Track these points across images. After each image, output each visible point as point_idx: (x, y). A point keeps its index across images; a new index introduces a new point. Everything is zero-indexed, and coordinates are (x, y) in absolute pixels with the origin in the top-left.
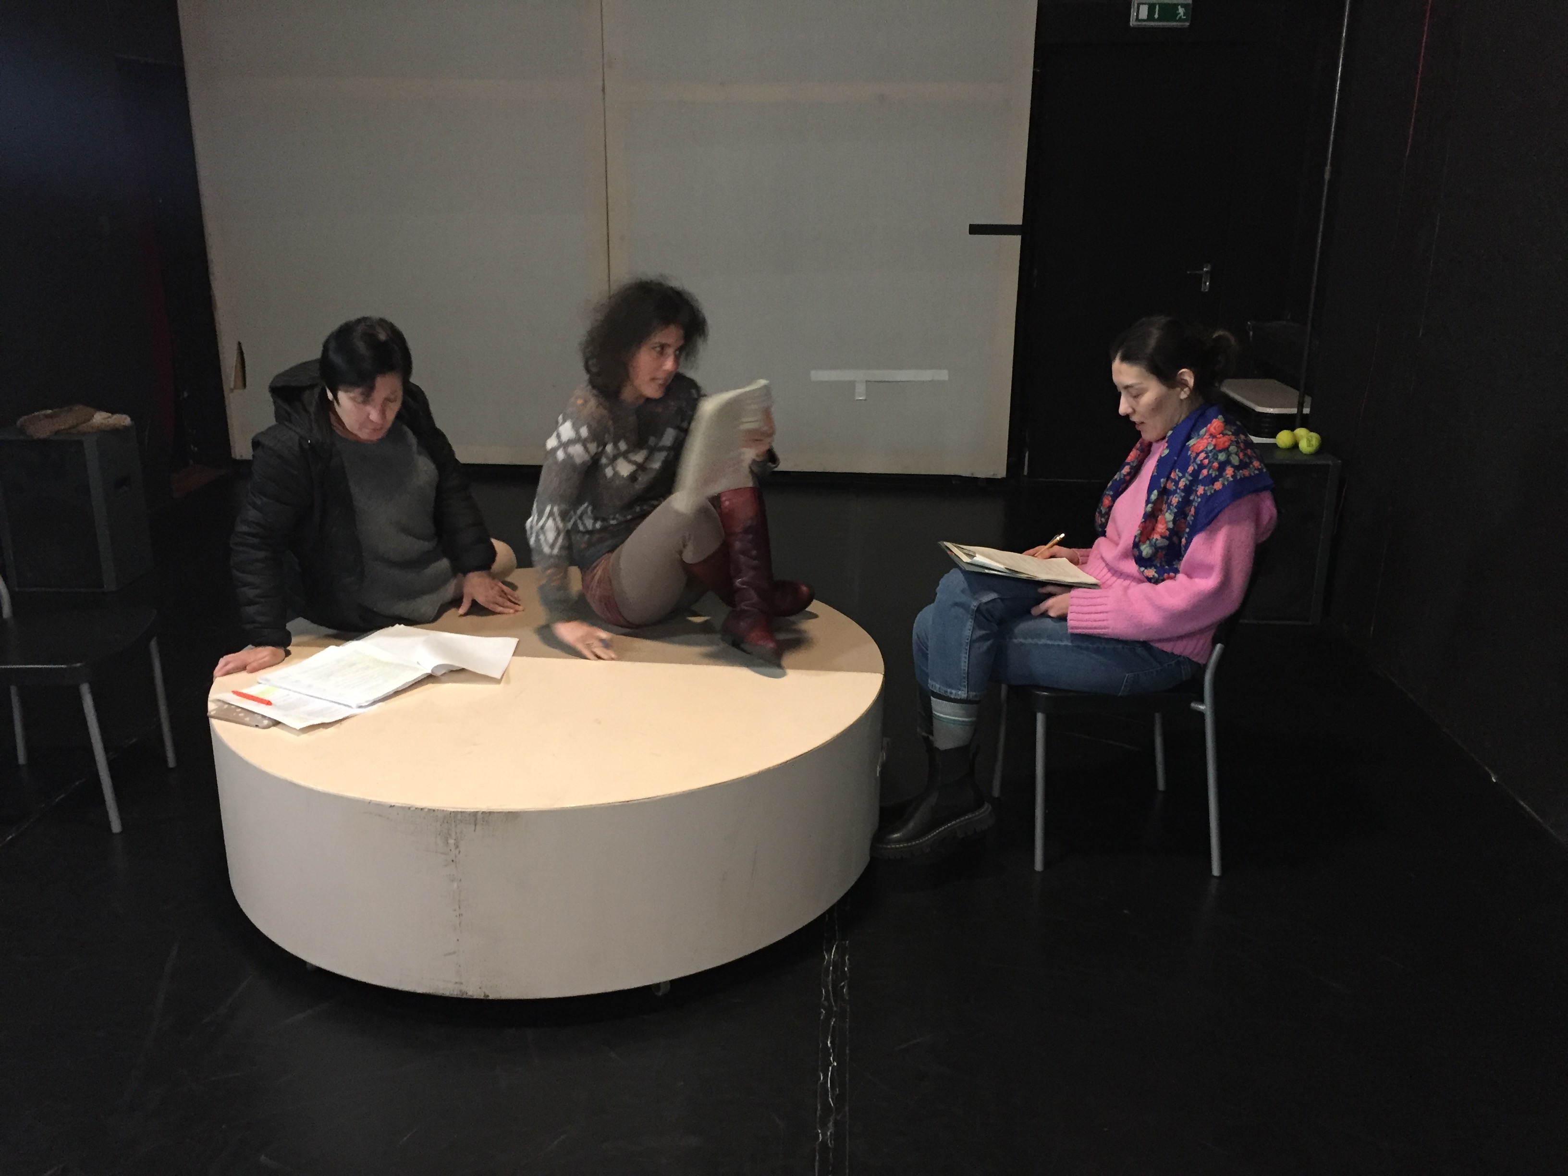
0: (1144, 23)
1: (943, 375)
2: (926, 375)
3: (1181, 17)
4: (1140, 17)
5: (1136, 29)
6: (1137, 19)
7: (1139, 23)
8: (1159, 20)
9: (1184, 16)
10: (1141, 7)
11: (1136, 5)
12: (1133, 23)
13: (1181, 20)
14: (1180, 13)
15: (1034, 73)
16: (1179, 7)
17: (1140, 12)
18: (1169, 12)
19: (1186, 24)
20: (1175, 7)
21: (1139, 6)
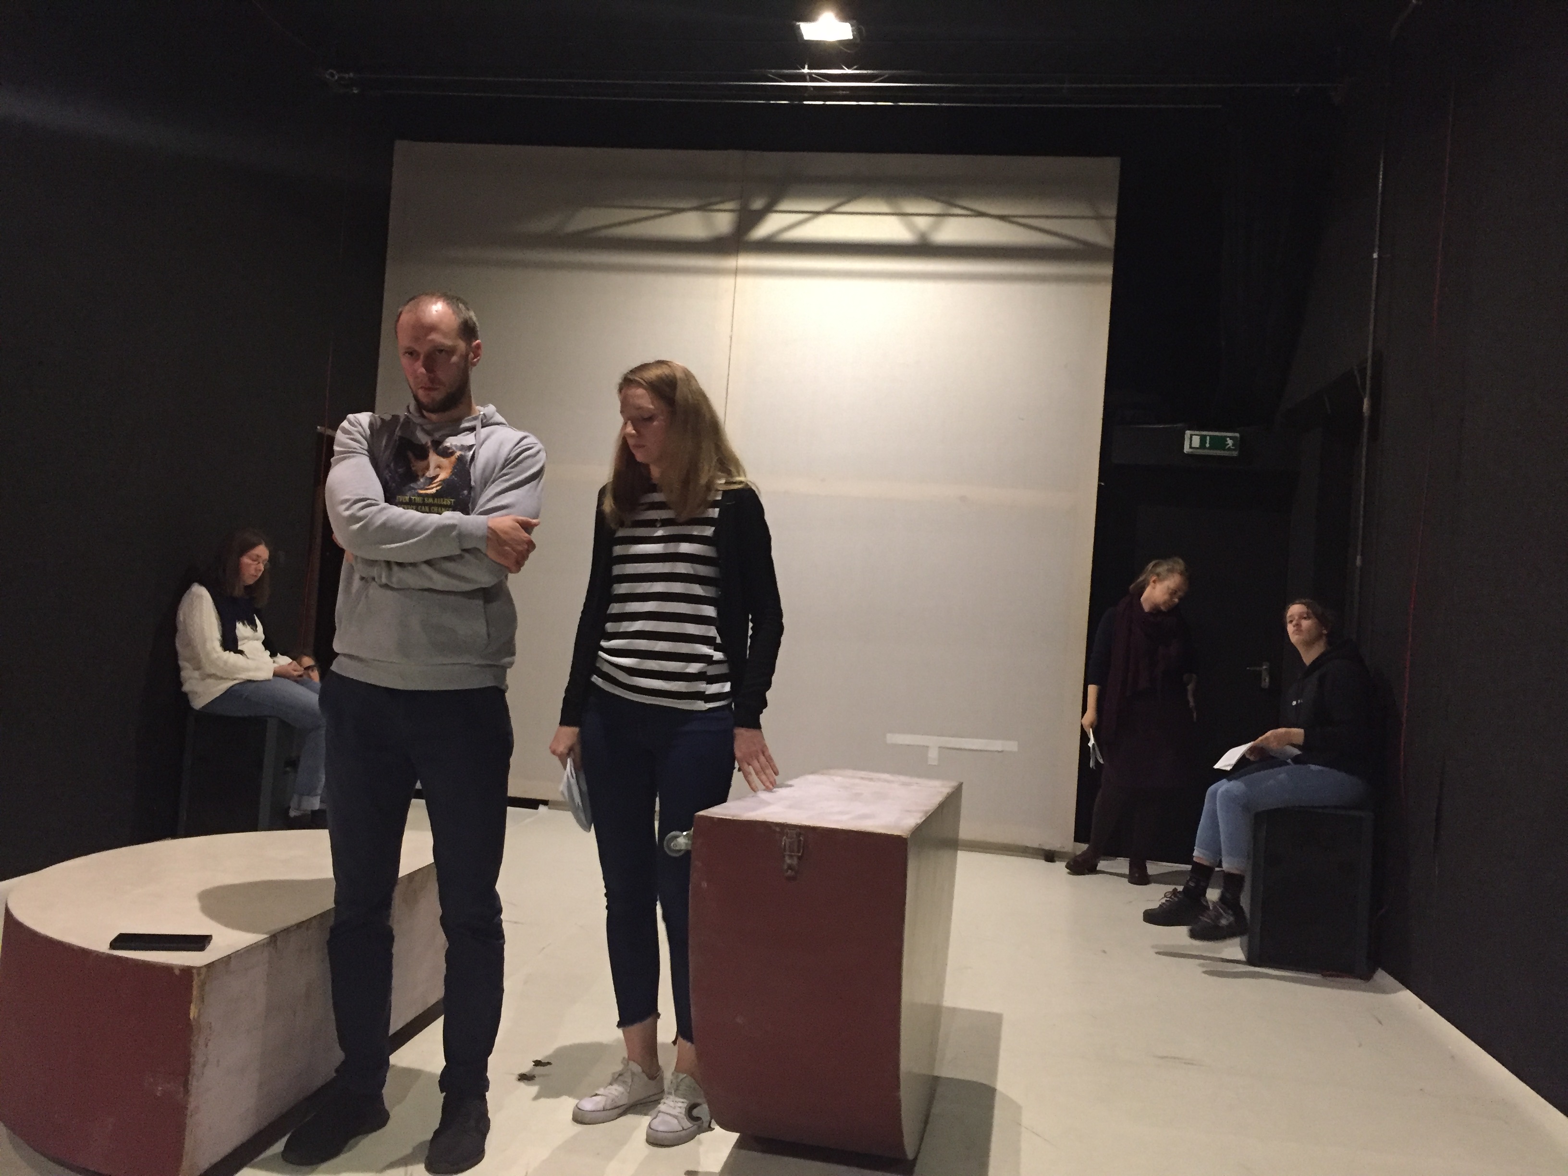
0: (1198, 450)
1: (1012, 746)
2: (997, 745)
3: (1230, 447)
4: (1193, 445)
5: (1189, 455)
6: (1191, 447)
7: (1191, 450)
8: (1210, 448)
9: (1232, 446)
10: (1194, 437)
11: (1189, 436)
12: (1187, 449)
13: (1229, 449)
14: (1228, 444)
15: (1100, 487)
16: (1228, 439)
17: (1192, 441)
18: (1218, 443)
19: (1235, 454)
20: (1224, 439)
21: (1191, 436)
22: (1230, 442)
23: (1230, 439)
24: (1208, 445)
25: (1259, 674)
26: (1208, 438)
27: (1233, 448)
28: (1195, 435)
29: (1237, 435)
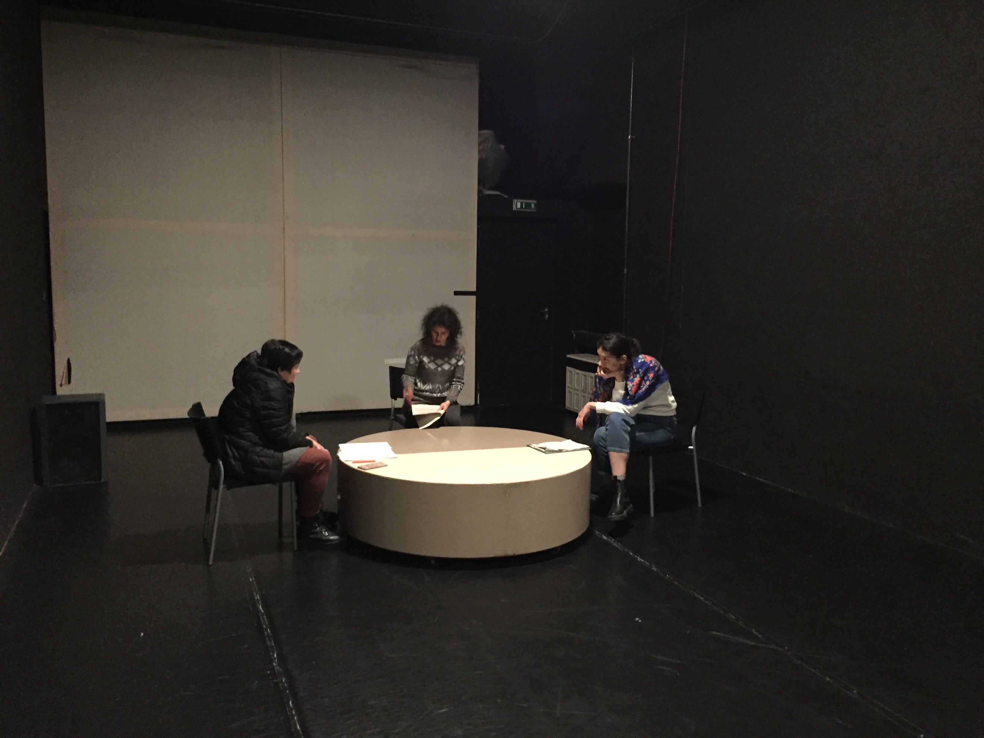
0: (519, 209)
4: (517, 207)
5: (515, 211)
7: (516, 209)
12: (514, 208)
15: (478, 228)
17: (517, 205)
18: (528, 206)
19: (535, 211)
20: (530, 204)
21: (517, 203)
22: (533, 205)
23: (533, 204)
24: (524, 207)
25: (544, 314)
26: (524, 204)
27: (534, 208)
28: (519, 202)
29: (535, 202)
